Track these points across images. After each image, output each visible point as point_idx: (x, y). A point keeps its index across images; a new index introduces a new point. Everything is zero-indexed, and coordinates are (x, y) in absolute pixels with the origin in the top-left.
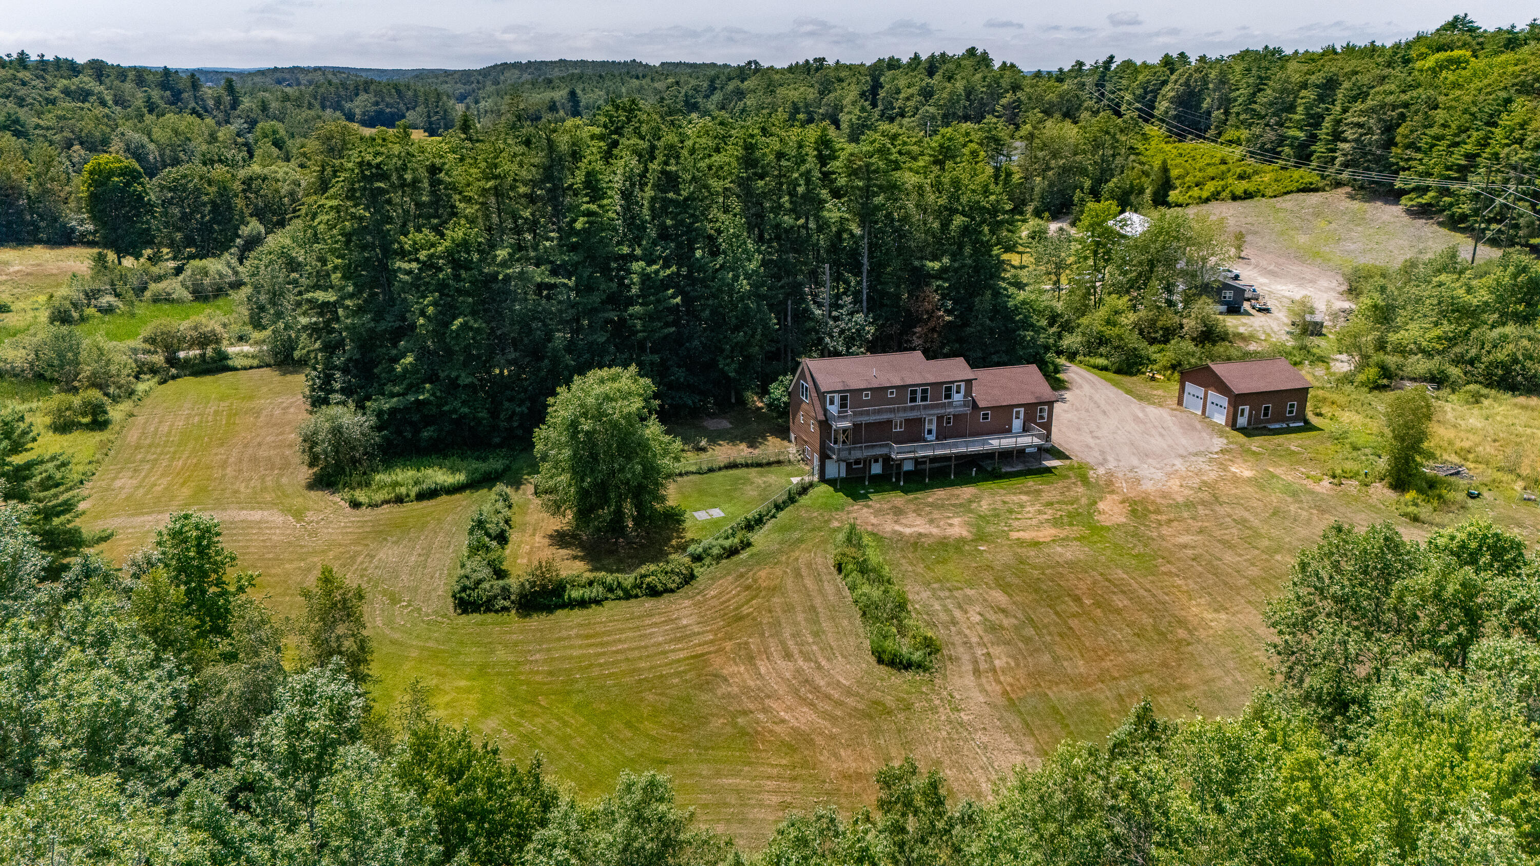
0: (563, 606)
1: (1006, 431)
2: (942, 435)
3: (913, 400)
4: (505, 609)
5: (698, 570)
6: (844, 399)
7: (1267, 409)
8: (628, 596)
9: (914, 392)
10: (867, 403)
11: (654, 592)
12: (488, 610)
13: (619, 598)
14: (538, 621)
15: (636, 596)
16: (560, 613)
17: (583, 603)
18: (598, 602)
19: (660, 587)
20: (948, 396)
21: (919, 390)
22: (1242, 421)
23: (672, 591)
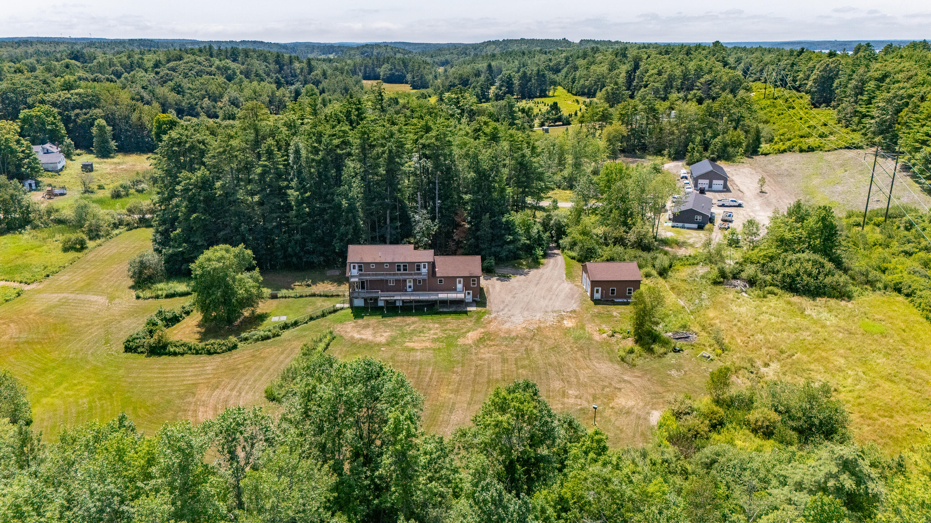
0: (166, 354)
1: (455, 290)
2: (416, 289)
3: (399, 270)
4: (142, 352)
5: (240, 345)
6: (360, 267)
7: (613, 290)
8: (197, 353)
9: (399, 266)
10: (372, 270)
11: (209, 353)
12: (135, 352)
13: (193, 354)
14: (154, 359)
15: (201, 354)
16: (164, 357)
17: (175, 354)
18: (182, 354)
19: (212, 351)
20: (419, 269)
21: (402, 265)
22: (598, 296)
23: (219, 353)
